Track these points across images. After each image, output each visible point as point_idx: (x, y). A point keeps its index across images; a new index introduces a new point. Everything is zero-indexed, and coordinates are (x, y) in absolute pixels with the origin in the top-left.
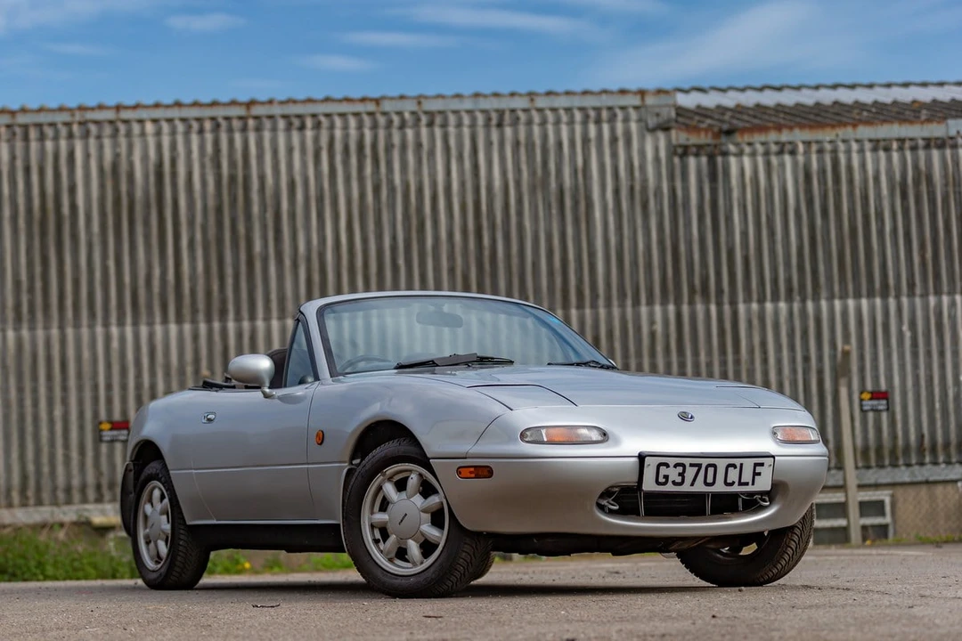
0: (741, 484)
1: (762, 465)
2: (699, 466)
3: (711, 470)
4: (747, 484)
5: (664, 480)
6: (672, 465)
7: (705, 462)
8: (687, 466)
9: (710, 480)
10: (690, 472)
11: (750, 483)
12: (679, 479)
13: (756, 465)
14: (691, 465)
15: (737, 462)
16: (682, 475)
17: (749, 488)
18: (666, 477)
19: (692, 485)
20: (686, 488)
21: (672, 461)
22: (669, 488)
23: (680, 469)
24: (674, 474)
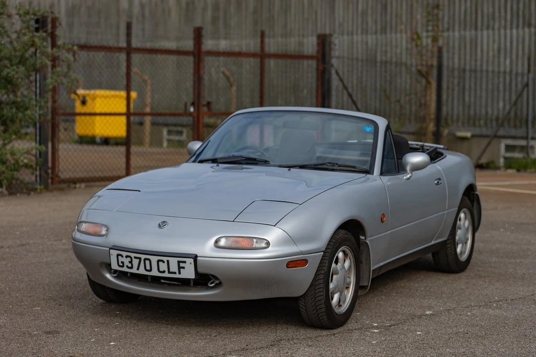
0: (169, 272)
1: (185, 262)
2: (140, 259)
3: (147, 262)
4: (175, 273)
5: (122, 264)
6: (124, 256)
7: (143, 257)
8: (133, 258)
9: (148, 268)
10: (135, 262)
11: (177, 272)
12: (130, 265)
13: (179, 262)
14: (135, 258)
15: (165, 259)
16: (131, 262)
17: (177, 276)
18: (123, 263)
19: (138, 269)
20: (134, 271)
21: (125, 254)
22: (125, 269)
23: (129, 259)
24: (127, 261)
